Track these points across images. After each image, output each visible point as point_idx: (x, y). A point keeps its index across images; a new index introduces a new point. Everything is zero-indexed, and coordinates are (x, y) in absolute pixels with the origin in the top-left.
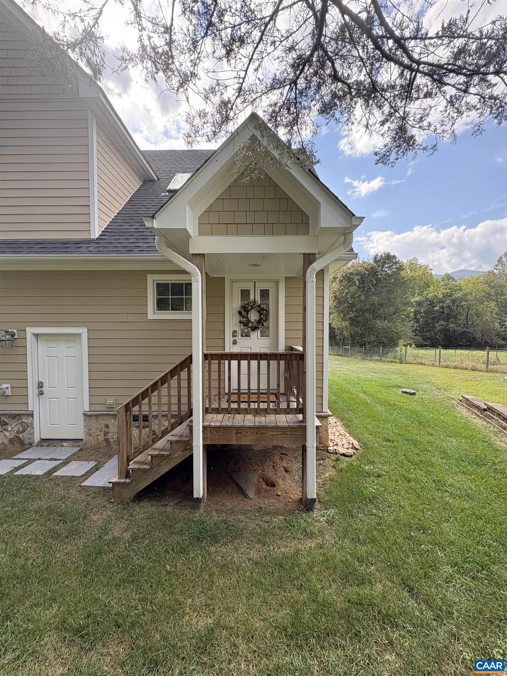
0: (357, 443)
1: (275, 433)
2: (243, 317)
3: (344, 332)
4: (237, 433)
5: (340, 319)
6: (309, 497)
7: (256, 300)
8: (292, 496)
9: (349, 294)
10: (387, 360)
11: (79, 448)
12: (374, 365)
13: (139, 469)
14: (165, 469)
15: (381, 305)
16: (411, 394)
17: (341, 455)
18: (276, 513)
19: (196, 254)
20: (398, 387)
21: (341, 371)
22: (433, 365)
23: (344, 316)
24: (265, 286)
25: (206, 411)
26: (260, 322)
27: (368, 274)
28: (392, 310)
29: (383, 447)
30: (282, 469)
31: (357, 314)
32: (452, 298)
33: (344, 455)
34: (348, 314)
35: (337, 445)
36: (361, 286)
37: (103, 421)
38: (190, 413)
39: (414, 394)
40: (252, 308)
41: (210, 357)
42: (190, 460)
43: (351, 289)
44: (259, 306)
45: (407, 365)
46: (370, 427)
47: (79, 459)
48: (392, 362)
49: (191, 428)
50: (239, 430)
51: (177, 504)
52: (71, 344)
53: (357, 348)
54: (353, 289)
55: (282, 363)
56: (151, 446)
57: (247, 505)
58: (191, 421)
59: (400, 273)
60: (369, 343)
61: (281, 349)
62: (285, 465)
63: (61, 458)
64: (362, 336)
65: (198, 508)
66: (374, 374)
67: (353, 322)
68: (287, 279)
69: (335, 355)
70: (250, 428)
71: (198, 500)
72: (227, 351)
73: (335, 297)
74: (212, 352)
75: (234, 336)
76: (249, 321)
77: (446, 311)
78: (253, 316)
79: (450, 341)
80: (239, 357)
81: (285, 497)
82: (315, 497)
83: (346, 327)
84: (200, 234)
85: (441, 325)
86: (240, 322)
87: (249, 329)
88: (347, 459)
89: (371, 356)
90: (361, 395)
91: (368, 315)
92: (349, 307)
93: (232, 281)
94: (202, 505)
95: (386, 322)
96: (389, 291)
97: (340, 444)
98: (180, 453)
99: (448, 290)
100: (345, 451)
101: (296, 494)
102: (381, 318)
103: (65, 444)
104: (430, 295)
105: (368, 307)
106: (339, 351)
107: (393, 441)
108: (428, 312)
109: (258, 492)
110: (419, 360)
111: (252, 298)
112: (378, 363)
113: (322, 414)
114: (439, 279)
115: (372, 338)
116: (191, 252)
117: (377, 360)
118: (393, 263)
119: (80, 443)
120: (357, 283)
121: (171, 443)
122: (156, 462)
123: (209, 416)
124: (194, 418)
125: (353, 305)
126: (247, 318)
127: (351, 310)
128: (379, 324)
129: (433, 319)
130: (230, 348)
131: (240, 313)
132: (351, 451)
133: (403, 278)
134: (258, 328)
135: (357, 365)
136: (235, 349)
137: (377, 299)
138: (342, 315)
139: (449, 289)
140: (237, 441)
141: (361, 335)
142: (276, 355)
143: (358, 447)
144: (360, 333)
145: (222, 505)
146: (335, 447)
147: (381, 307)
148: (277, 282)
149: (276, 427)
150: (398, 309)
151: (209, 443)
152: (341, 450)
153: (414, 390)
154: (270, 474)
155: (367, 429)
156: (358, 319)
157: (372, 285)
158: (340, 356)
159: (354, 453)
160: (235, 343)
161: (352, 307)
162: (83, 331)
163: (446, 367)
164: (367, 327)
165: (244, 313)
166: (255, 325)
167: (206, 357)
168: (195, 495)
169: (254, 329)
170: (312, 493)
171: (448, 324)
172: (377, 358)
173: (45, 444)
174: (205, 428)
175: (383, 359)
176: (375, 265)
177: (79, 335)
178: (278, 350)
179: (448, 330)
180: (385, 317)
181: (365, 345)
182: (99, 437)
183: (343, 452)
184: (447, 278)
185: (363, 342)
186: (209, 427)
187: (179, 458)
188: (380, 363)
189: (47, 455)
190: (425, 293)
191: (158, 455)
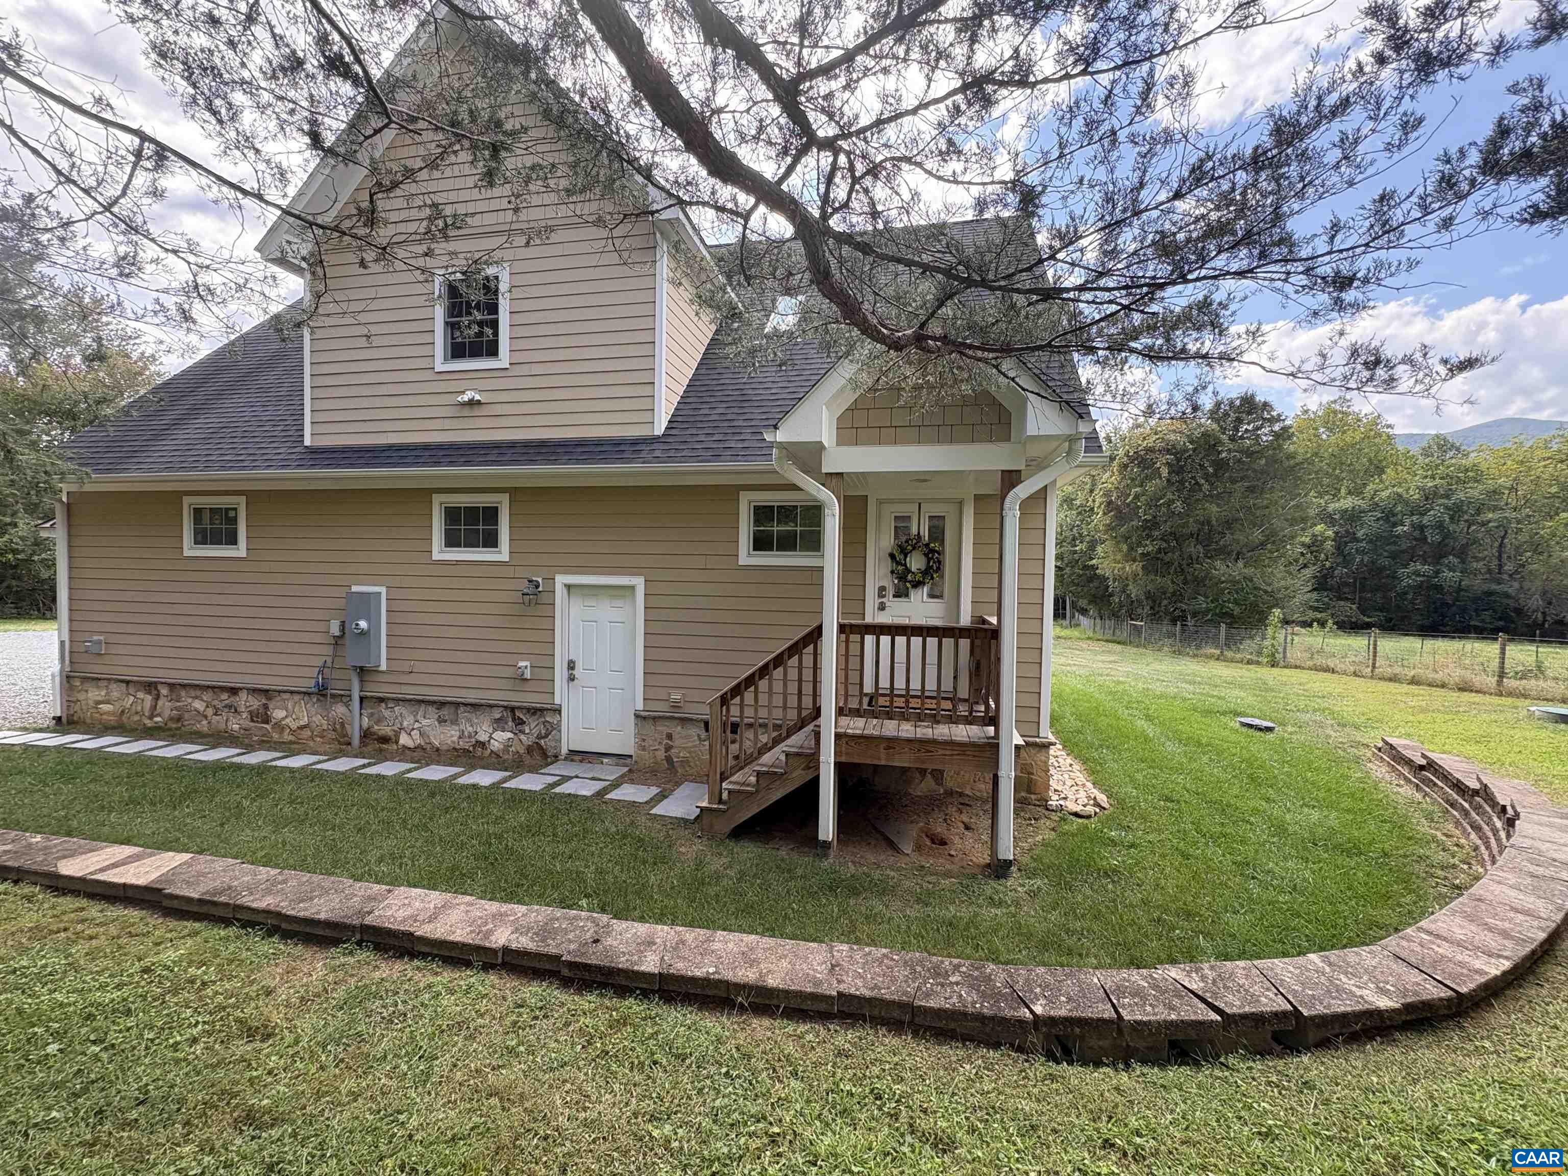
0: (1105, 799)
1: (948, 753)
2: (898, 563)
3: (1130, 587)
4: (888, 748)
5: (1118, 557)
6: (1000, 857)
7: (922, 533)
8: (974, 859)
9: (1143, 499)
10: (1238, 656)
11: (626, 769)
12: (1198, 668)
13: (739, 791)
14: (778, 794)
15: (1229, 524)
16: (1260, 729)
17: (1071, 814)
18: (948, 875)
19: (831, 474)
20: (1237, 714)
21: (1107, 675)
22: (1355, 674)
23: (1131, 549)
24: (937, 510)
25: (840, 712)
26: (927, 572)
27: (1194, 450)
28: (1257, 535)
29: (1155, 808)
30: (961, 826)
31: (1164, 545)
32: (1449, 503)
33: (1076, 815)
34: (1139, 544)
35: (1065, 798)
36: (1175, 478)
37: (663, 728)
38: (817, 712)
39: (1269, 729)
40: (914, 548)
41: (848, 630)
42: (814, 784)
43: (1151, 487)
44: (927, 545)
45: (1286, 671)
46: (1139, 776)
47: (632, 782)
48: (1249, 662)
49: (817, 735)
50: (892, 743)
51: (792, 849)
52: (619, 603)
53: (1166, 627)
54: (1151, 486)
55: (964, 643)
56: (756, 759)
57: (902, 862)
58: (819, 726)
59: (1280, 446)
60: (1194, 615)
61: (965, 620)
62: (966, 819)
63: (607, 778)
64: (1177, 596)
65: (826, 856)
66: (1187, 686)
67: (1153, 563)
68: (977, 498)
69: (1107, 641)
70: (909, 741)
71: (826, 845)
72: (869, 620)
73: (1110, 503)
74: (853, 622)
75: (881, 596)
76: (908, 571)
77: (1433, 537)
78: (916, 563)
79: (1443, 616)
80: (894, 630)
81: (962, 859)
82: (1011, 858)
83: (1136, 575)
84: (840, 442)
85: (1417, 573)
86: (892, 572)
87: (908, 585)
88: (1080, 821)
89: (1198, 647)
90: (1141, 724)
91: (1193, 549)
92: (1144, 528)
93: (880, 502)
94: (832, 853)
95: (1240, 564)
96: (1251, 489)
97: (1071, 796)
98: (799, 772)
99: (1438, 481)
100: (1078, 808)
101: (983, 857)
102: (1229, 554)
103: (605, 760)
104: (1384, 494)
105: (1193, 527)
106: (1118, 632)
107: (1178, 802)
108: (1379, 537)
109: (918, 848)
110: (1320, 661)
111: (914, 531)
112: (1212, 663)
113: (1038, 740)
114: (1415, 450)
115: (1202, 603)
116: (824, 470)
117: (1211, 657)
118: (1264, 419)
119: (628, 761)
120: (1165, 472)
121: (787, 755)
122: (763, 783)
123: (844, 721)
124: (822, 720)
125: (1151, 525)
126: (905, 565)
127: (1148, 536)
128: (1221, 569)
129: (1393, 556)
130: (872, 617)
131: (892, 556)
132: (1090, 809)
133: (1290, 456)
134: (924, 584)
135: (1156, 666)
136: (883, 618)
137: (1215, 509)
138: (1125, 548)
139: (1441, 478)
140: (887, 759)
141: (1174, 594)
142: (952, 629)
143: (1106, 805)
144: (1171, 590)
145: (862, 857)
146: (1062, 802)
147: (1229, 528)
148: (961, 503)
149: (951, 744)
150: (1274, 533)
151: (843, 759)
152: (1072, 807)
153: (1273, 722)
154: (939, 829)
155: (1132, 780)
156: (1167, 558)
157: (1207, 477)
158: (1119, 643)
159: (1096, 813)
160: (882, 607)
161: (1151, 530)
162: (639, 582)
163: (1390, 680)
164: (1189, 578)
165: (900, 557)
166: (919, 577)
167: (842, 628)
168: (821, 837)
169: (917, 585)
170: (1007, 851)
171: (1437, 572)
172: (1213, 651)
173: (577, 758)
174: (838, 736)
175: (1229, 654)
176: (1215, 426)
177: (632, 588)
178: (958, 621)
179: (1438, 588)
180: (1238, 554)
181: (1183, 618)
182: (658, 753)
183: (1075, 810)
184: (1440, 447)
185: (1177, 613)
186: (845, 735)
187: (798, 778)
188: (1217, 663)
189: (585, 772)
190: (1370, 487)
191: (767, 773)
